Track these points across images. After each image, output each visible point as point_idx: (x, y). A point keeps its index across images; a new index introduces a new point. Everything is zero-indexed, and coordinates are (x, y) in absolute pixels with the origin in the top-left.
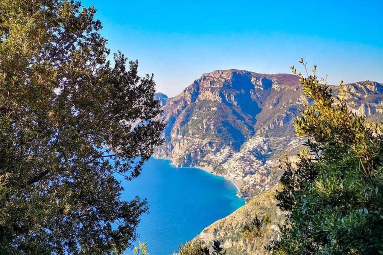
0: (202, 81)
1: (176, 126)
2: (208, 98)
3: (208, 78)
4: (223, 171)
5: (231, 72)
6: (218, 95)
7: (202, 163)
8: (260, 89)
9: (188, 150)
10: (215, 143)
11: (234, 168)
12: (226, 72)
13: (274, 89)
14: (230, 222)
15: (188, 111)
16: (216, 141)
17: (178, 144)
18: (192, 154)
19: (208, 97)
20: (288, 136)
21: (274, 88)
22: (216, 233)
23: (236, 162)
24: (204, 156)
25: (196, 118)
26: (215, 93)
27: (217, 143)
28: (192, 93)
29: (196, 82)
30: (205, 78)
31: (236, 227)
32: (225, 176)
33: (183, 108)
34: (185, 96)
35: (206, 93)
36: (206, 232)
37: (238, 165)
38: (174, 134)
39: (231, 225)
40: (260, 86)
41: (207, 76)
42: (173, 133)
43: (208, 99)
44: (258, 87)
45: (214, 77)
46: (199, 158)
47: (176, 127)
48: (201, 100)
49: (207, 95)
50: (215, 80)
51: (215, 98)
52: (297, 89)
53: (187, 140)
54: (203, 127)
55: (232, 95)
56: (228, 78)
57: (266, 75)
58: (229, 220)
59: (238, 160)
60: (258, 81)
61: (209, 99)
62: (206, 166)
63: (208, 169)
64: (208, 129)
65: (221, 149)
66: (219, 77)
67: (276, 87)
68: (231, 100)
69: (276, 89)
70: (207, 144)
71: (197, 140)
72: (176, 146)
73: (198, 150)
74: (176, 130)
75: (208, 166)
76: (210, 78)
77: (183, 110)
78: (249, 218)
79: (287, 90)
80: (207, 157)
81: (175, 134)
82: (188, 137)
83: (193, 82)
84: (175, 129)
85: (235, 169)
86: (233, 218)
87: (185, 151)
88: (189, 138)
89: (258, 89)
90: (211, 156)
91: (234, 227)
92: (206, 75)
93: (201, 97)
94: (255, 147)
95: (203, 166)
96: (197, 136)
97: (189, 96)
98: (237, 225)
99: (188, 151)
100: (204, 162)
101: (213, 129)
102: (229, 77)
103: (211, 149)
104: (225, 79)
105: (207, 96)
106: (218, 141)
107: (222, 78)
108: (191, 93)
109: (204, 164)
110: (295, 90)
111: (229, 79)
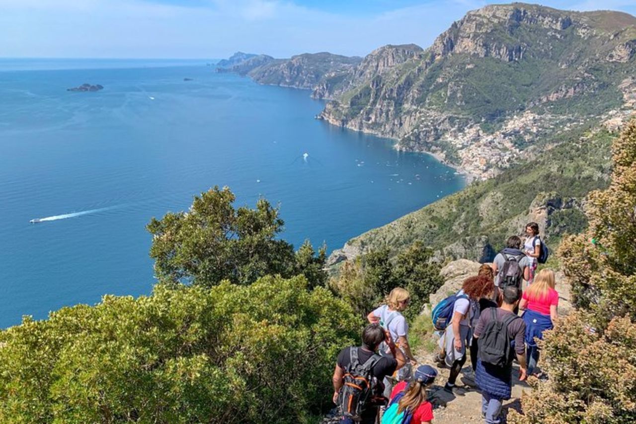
0: (465, 22)
1: (413, 92)
3: (474, 18)
4: (457, 160)
5: (512, 8)
6: (481, 44)
7: (434, 148)
8: (555, 36)
9: (417, 127)
10: (458, 118)
11: (474, 157)
12: (505, 8)
13: (580, 36)
14: (385, 234)
15: (432, 70)
16: (461, 116)
17: (408, 118)
18: (421, 133)
19: (466, 49)
20: (576, 114)
21: (581, 34)
22: (363, 247)
23: (479, 149)
24: (439, 138)
25: (441, 81)
26: (477, 41)
27: (460, 119)
28: (445, 42)
29: (455, 25)
30: (469, 18)
31: (389, 242)
32: (458, 168)
33: (427, 65)
34: (435, 47)
35: (464, 43)
36: (350, 244)
37: (480, 153)
38: (408, 103)
39: (384, 239)
40: (556, 31)
41: (474, 15)
43: (466, 52)
44: (553, 34)
45: (485, 17)
46: (431, 139)
47: (411, 94)
48: (456, 54)
49: (467, 45)
50: (485, 21)
51: (476, 49)
52: (616, 36)
53: (420, 113)
54: (447, 94)
55: (503, 45)
56: (504, 18)
57: (570, 13)
58: (384, 231)
59: (482, 146)
60: (554, 22)
61: (468, 51)
62: (439, 152)
63: (440, 156)
64: (452, 98)
65: (466, 128)
66: (491, 15)
67: (584, 34)
68: (499, 54)
69: (583, 36)
70: (446, 119)
71: (432, 113)
72: (406, 122)
73: (432, 127)
74: (411, 98)
75: (442, 152)
76: (478, 18)
77: (426, 67)
78: (411, 231)
79: (599, 37)
80: (443, 139)
82: (423, 108)
83: (451, 25)
85: (475, 159)
86: (390, 229)
87: (413, 128)
88: (423, 110)
89: (553, 35)
90: (448, 138)
91: (387, 242)
92: (472, 13)
93: (458, 49)
94: (517, 129)
95: (434, 152)
96: (434, 107)
97: (440, 46)
98: (392, 239)
99: (418, 129)
100: (437, 147)
101: (460, 97)
102: (506, 16)
103: (450, 127)
104: (499, 18)
105: (465, 47)
106: (463, 115)
107: (496, 17)
108: (443, 43)
109: (437, 149)
110: (612, 37)
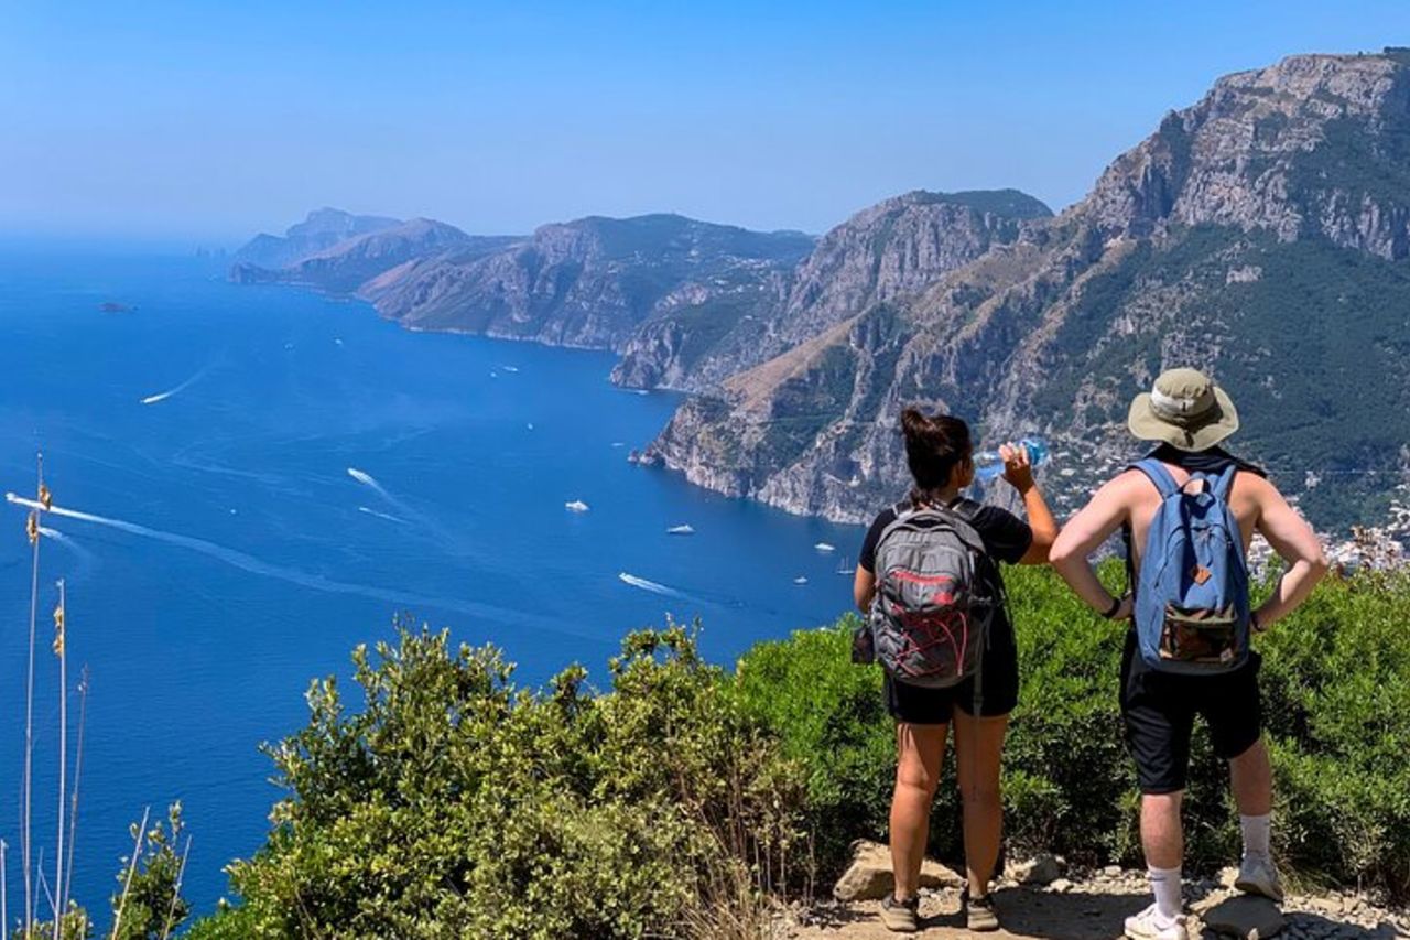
0: (1212, 115)
1: (1020, 369)
2: (1227, 216)
3: (1246, 99)
6: (1283, 195)
12: (1359, 66)
19: (1223, 211)
25: (1131, 329)
26: (1265, 182)
28: (1138, 184)
29: (1173, 124)
30: (1226, 101)
33: (1073, 267)
34: (1100, 202)
35: (1212, 188)
38: (1003, 412)
41: (1245, 90)
42: (999, 409)
43: (1224, 223)
45: (1287, 97)
47: (1015, 376)
48: (1184, 228)
49: (1224, 198)
50: (1289, 110)
51: (1261, 211)
55: (1367, 201)
56: (1363, 101)
61: (1233, 218)
66: (1310, 91)
68: (1355, 231)
74: (1015, 393)
76: (1261, 100)
77: (1069, 277)
81: (1009, 413)
82: (1064, 430)
83: (1159, 122)
84: (1013, 383)
92: (1237, 82)
93: (1190, 211)
97: (1121, 199)
102: (1368, 94)
104: (1344, 102)
105: (1220, 204)
107: (1330, 99)
108: (1131, 187)
111: (1370, 103)
